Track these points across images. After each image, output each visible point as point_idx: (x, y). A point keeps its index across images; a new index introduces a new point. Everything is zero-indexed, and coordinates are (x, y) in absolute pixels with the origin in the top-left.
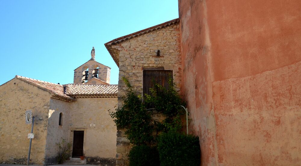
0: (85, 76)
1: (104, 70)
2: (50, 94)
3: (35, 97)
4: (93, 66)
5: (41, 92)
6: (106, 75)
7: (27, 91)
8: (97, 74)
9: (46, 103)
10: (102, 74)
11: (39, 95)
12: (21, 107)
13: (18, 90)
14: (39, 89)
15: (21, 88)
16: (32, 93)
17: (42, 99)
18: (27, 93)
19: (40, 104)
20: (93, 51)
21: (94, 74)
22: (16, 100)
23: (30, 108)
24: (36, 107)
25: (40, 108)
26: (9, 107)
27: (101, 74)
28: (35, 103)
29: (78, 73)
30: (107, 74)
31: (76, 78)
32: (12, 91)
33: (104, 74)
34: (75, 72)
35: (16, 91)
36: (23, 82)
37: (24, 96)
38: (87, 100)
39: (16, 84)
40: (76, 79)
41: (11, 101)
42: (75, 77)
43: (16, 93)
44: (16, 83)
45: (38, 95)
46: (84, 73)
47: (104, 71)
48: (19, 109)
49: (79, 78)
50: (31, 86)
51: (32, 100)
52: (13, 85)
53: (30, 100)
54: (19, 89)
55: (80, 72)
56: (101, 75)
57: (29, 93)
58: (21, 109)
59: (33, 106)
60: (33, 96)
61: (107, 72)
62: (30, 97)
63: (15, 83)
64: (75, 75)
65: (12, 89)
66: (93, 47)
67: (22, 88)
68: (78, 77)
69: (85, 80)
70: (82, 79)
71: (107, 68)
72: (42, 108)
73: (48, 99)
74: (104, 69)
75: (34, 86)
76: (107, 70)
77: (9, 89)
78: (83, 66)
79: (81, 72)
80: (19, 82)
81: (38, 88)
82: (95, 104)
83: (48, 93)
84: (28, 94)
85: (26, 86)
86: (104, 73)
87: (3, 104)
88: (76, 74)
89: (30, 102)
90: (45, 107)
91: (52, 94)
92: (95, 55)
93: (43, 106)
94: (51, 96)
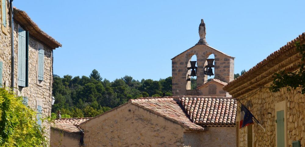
0: (191, 70)
1: (224, 63)
2: (183, 128)
3: (162, 130)
4: (204, 54)
5: (169, 124)
6: (229, 71)
7: (149, 121)
8: (213, 69)
9: (178, 139)
10: (222, 69)
11: (168, 128)
12: (143, 142)
13: (136, 120)
14: (167, 121)
15: (140, 117)
16: (157, 125)
17: (172, 134)
18: (149, 124)
19: (171, 139)
20: (202, 28)
21: (207, 67)
22: (135, 132)
23: (157, 143)
24: (165, 143)
25: (170, 145)
26: (125, 141)
27: (219, 69)
28: (163, 138)
29: (179, 63)
30: (230, 69)
31: (176, 72)
32: (127, 120)
33: (225, 69)
34: (173, 63)
35: (133, 121)
36: (141, 110)
37: (146, 128)
38: (223, 129)
39: (132, 111)
40: (176, 74)
41: (128, 132)
42: (173, 70)
43: (133, 123)
44: (131, 109)
45: (166, 128)
46: (189, 65)
47: (224, 65)
48: (141, 144)
49: (181, 73)
50: (154, 116)
51: (158, 134)
52: (128, 113)
53: (155, 133)
54: (137, 118)
55: (181, 63)
56: (220, 71)
57: (152, 124)
58: (143, 144)
59: (161, 141)
60: (158, 129)
61: (229, 66)
62: (155, 129)
63: (130, 111)
64: (173, 67)
65: (126, 118)
66: (202, 20)
67: (142, 118)
68: (179, 71)
69: (191, 75)
70: (187, 75)
71: (229, 60)
72: (174, 145)
73: (181, 133)
74: (225, 60)
75: (158, 116)
76: (229, 63)
77: (122, 117)
78: (186, 53)
79: (184, 63)
80: (136, 109)
81: (164, 119)
82: (233, 135)
83: (180, 126)
84: (151, 126)
85: (147, 115)
86: (225, 67)
87: (116, 137)
88: (175, 65)
89: (155, 136)
90: (178, 144)
91: (186, 128)
92: (205, 34)
93: (174, 143)
94: (184, 130)
